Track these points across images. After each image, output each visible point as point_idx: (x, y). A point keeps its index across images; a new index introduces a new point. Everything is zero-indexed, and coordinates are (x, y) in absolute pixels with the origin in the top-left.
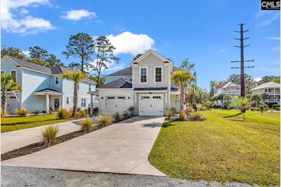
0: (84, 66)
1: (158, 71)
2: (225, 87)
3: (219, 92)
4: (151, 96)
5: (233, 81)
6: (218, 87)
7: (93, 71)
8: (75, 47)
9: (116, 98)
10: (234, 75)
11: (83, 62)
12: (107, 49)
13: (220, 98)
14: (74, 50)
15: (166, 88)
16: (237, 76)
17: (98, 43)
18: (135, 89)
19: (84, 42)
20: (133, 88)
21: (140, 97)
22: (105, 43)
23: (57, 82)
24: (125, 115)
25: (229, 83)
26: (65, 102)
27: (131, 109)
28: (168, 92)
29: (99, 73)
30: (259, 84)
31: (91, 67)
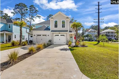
0: (23, 20)
1: (63, 22)
2: (89, 31)
3: (86, 33)
4: (60, 34)
5: (92, 29)
6: (86, 31)
7: (27, 22)
8: (18, 10)
9: (42, 35)
10: (93, 26)
11: (22, 18)
12: (34, 11)
13: (87, 36)
14: (17, 11)
15: (67, 31)
16: (94, 26)
17: (30, 9)
18: (52, 31)
19: (23, 8)
20: (51, 31)
21: (54, 35)
22: (33, 8)
23: (10, 27)
24: (48, 44)
25: (91, 29)
26: (14, 37)
27: (50, 41)
28: (68, 33)
29: (30, 23)
30: (103, 30)
31: (26, 20)
